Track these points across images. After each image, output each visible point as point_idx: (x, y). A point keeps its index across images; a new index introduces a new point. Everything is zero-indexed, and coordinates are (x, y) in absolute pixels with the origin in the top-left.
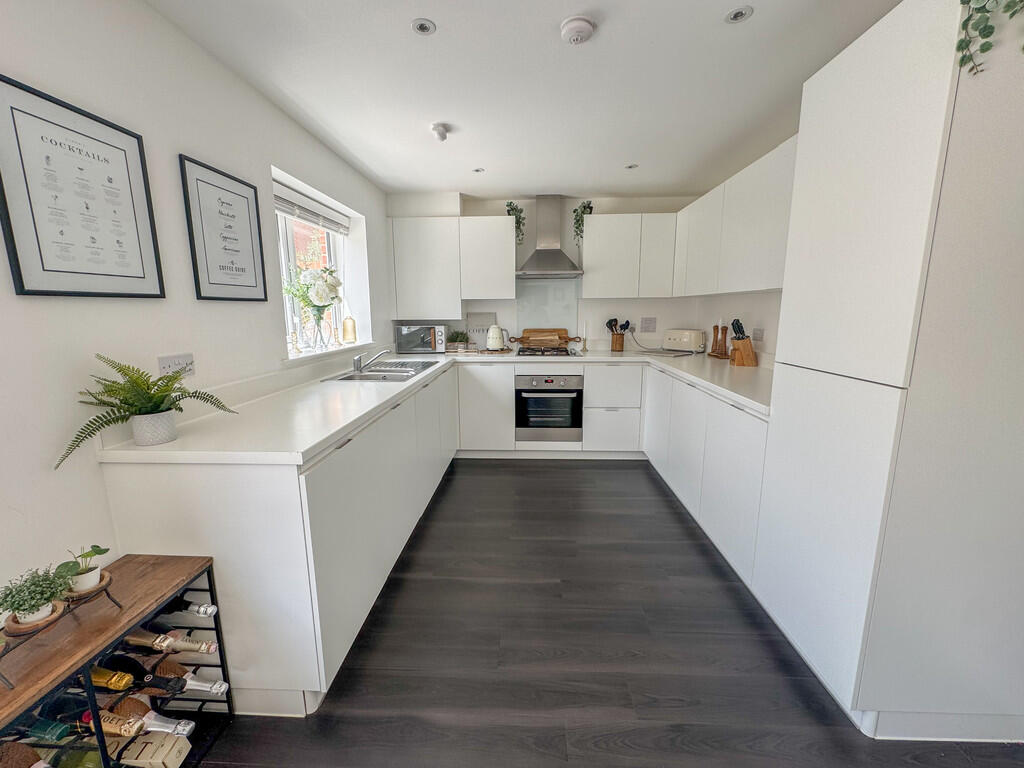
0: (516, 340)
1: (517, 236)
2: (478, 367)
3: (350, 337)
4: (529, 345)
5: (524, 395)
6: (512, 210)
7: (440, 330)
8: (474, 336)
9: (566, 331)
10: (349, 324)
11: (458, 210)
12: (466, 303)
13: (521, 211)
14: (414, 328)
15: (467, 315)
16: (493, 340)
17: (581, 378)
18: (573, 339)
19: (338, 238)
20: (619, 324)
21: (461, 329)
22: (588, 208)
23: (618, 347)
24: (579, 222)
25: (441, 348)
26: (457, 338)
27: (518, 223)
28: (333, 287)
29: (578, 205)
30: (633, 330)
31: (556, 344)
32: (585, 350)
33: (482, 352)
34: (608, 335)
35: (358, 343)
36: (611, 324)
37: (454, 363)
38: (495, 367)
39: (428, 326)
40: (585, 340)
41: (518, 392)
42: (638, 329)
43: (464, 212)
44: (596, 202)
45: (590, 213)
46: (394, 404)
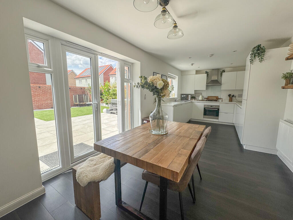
0: (206, 98)
1: (207, 78)
2: (196, 103)
3: (174, 96)
4: (209, 99)
5: (206, 109)
6: (207, 73)
7: (190, 96)
8: (197, 97)
9: (218, 97)
10: (174, 94)
11: (195, 73)
12: (195, 91)
13: (208, 73)
14: (185, 96)
15: (196, 93)
16: (200, 98)
17: (219, 106)
18: (220, 99)
19: (173, 80)
20: (231, 95)
21: (194, 96)
22: (224, 71)
23: (231, 100)
24: (221, 74)
25: (189, 99)
26: (193, 97)
27: (208, 75)
28: (173, 88)
29: (221, 71)
30: (235, 97)
31: (215, 99)
32: (222, 101)
33: (198, 100)
34: (228, 98)
35: (175, 97)
36: (229, 95)
37: (192, 102)
38: (200, 103)
39: (187, 95)
40: (222, 99)
41: (205, 108)
42: (237, 96)
43: (196, 74)
44: (226, 69)
45: (224, 72)
46: (181, 105)
